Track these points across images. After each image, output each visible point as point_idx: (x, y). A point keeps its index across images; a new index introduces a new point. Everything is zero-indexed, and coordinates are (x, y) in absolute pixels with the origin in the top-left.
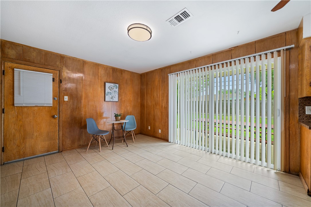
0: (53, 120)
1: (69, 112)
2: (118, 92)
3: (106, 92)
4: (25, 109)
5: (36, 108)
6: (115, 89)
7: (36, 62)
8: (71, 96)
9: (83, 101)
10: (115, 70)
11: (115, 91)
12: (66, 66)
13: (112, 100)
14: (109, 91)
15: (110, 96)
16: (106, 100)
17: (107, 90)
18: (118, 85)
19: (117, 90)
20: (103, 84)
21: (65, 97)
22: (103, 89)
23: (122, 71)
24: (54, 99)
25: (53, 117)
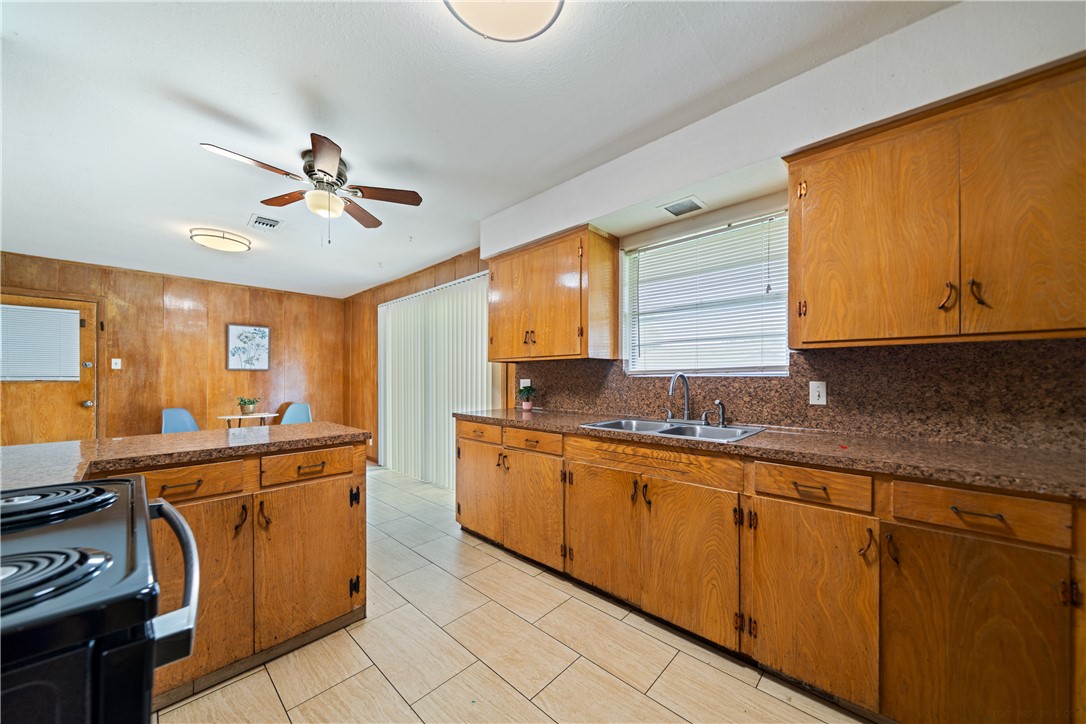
0: (82, 412)
1: (124, 394)
2: (267, 346)
3: (231, 347)
4: (13, 388)
5: (38, 385)
6: (258, 340)
7: (37, 286)
8: (130, 359)
9: (163, 370)
10: (256, 293)
11: (258, 345)
12: (115, 292)
13: (248, 367)
14: (241, 345)
15: (244, 357)
16: (231, 367)
17: (234, 343)
18: (267, 330)
19: (266, 341)
20: (223, 329)
21: (114, 361)
22: (223, 339)
23: (280, 296)
24: (83, 365)
25: (82, 405)
